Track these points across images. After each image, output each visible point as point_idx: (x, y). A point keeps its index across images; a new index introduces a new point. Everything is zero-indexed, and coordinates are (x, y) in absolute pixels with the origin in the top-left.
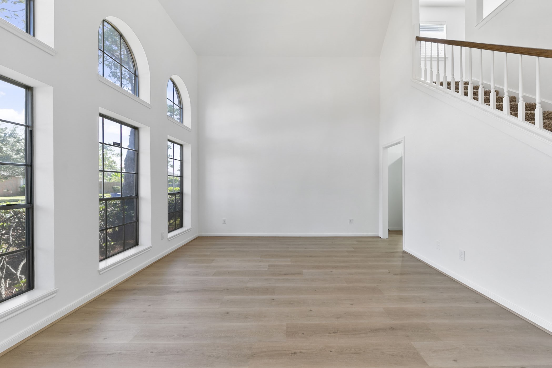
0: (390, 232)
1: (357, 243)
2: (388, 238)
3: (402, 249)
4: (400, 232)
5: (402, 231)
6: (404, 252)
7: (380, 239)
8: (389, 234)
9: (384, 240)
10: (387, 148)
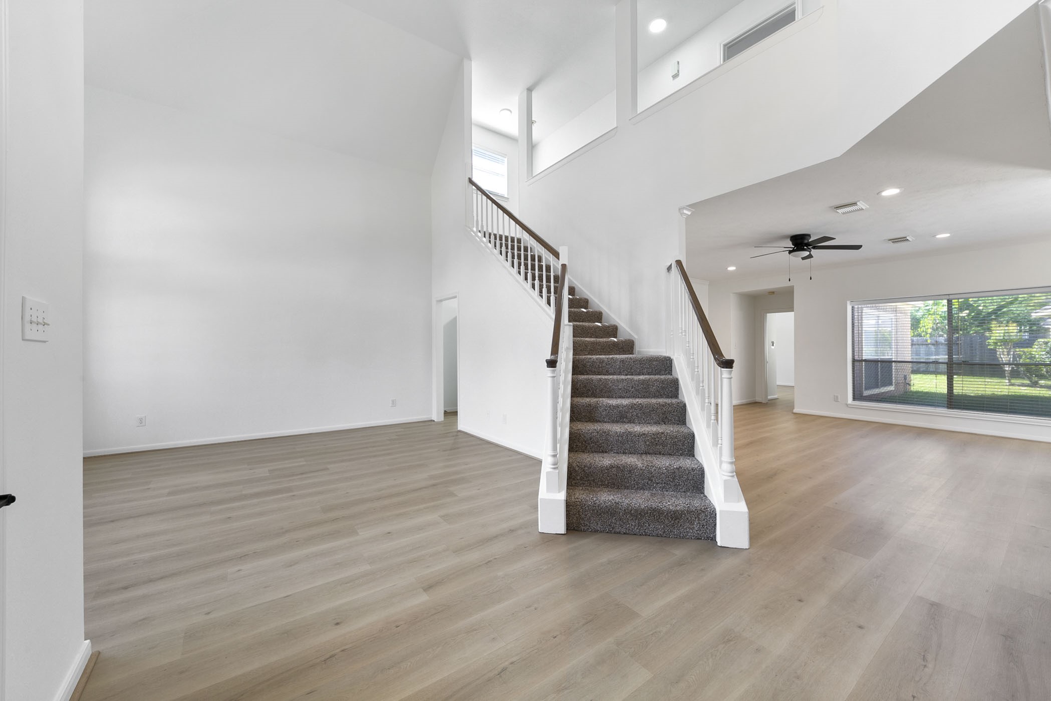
0: (446, 413)
1: (402, 430)
2: (443, 420)
3: (457, 428)
4: (455, 413)
5: (457, 412)
6: (460, 431)
7: (433, 423)
8: (445, 416)
9: (439, 423)
10: (441, 301)
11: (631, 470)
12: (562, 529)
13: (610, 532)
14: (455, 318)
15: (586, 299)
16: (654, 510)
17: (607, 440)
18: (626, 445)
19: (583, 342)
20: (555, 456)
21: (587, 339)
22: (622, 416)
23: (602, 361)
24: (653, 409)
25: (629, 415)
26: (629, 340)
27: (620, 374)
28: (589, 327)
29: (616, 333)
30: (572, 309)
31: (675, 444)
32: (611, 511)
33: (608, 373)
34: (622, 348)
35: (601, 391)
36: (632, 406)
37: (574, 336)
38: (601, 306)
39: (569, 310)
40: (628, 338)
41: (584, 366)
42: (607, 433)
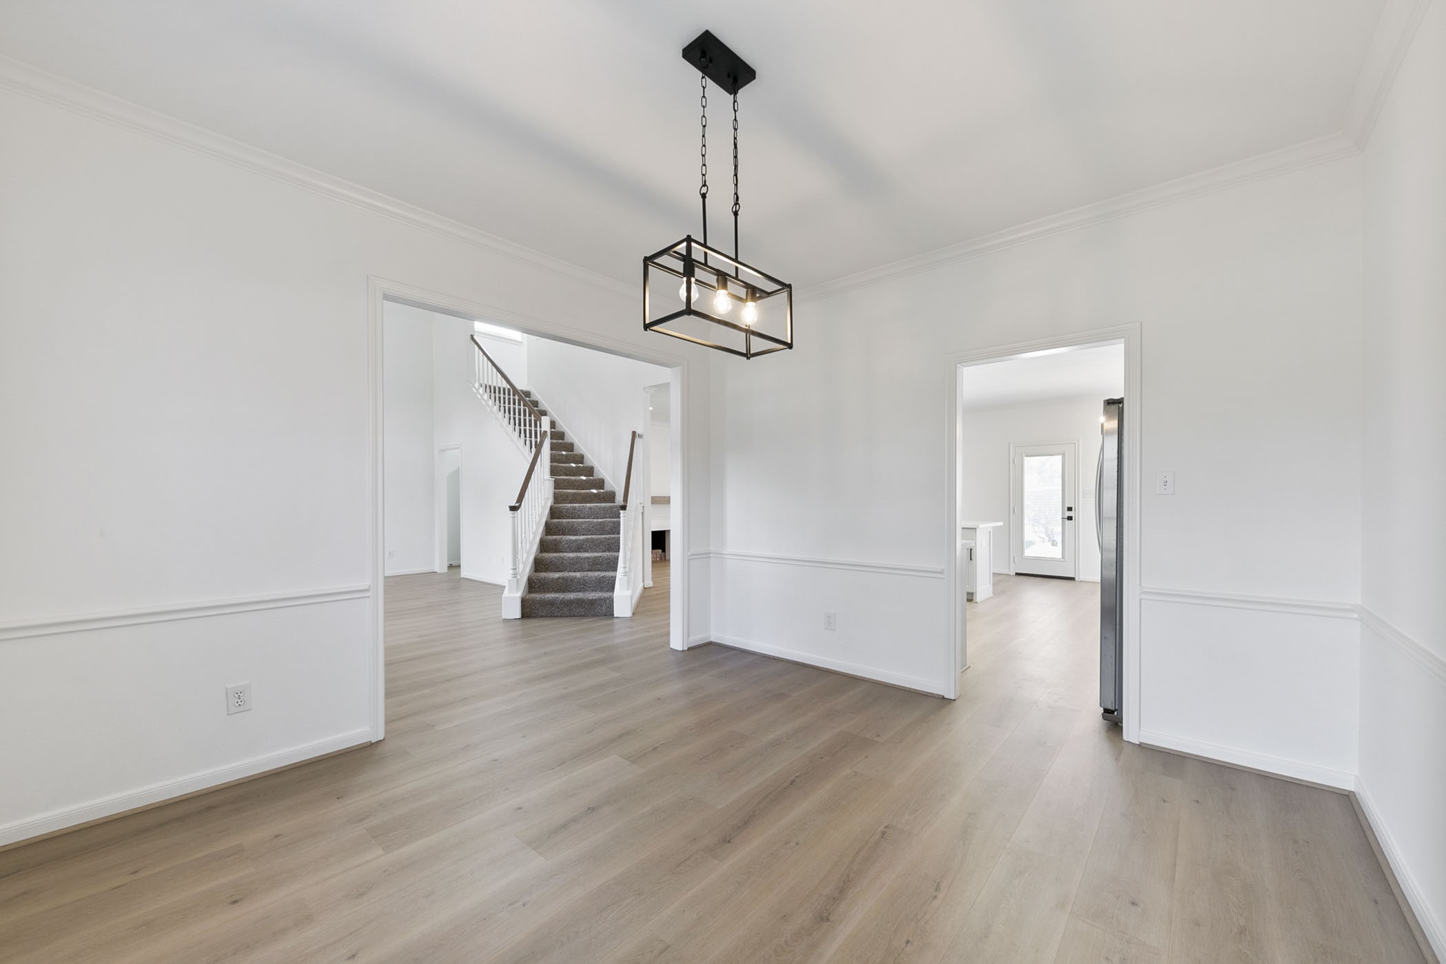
0: (450, 564)
2: (447, 572)
3: (460, 576)
7: (438, 574)
8: (449, 567)
9: (443, 575)
11: (572, 579)
12: (518, 615)
13: (551, 616)
14: (459, 469)
15: (581, 455)
16: (579, 600)
17: (562, 563)
18: (575, 565)
19: (565, 493)
20: (514, 569)
21: (569, 491)
22: (579, 548)
23: (574, 508)
24: (601, 542)
25: (584, 546)
26: (611, 491)
27: (588, 518)
28: (575, 480)
29: (603, 485)
30: (554, 464)
31: (609, 563)
32: (552, 603)
33: (579, 517)
34: (603, 498)
35: (569, 531)
36: (587, 540)
37: (555, 489)
38: (593, 461)
39: (551, 466)
40: (611, 489)
41: (561, 512)
42: (563, 558)
